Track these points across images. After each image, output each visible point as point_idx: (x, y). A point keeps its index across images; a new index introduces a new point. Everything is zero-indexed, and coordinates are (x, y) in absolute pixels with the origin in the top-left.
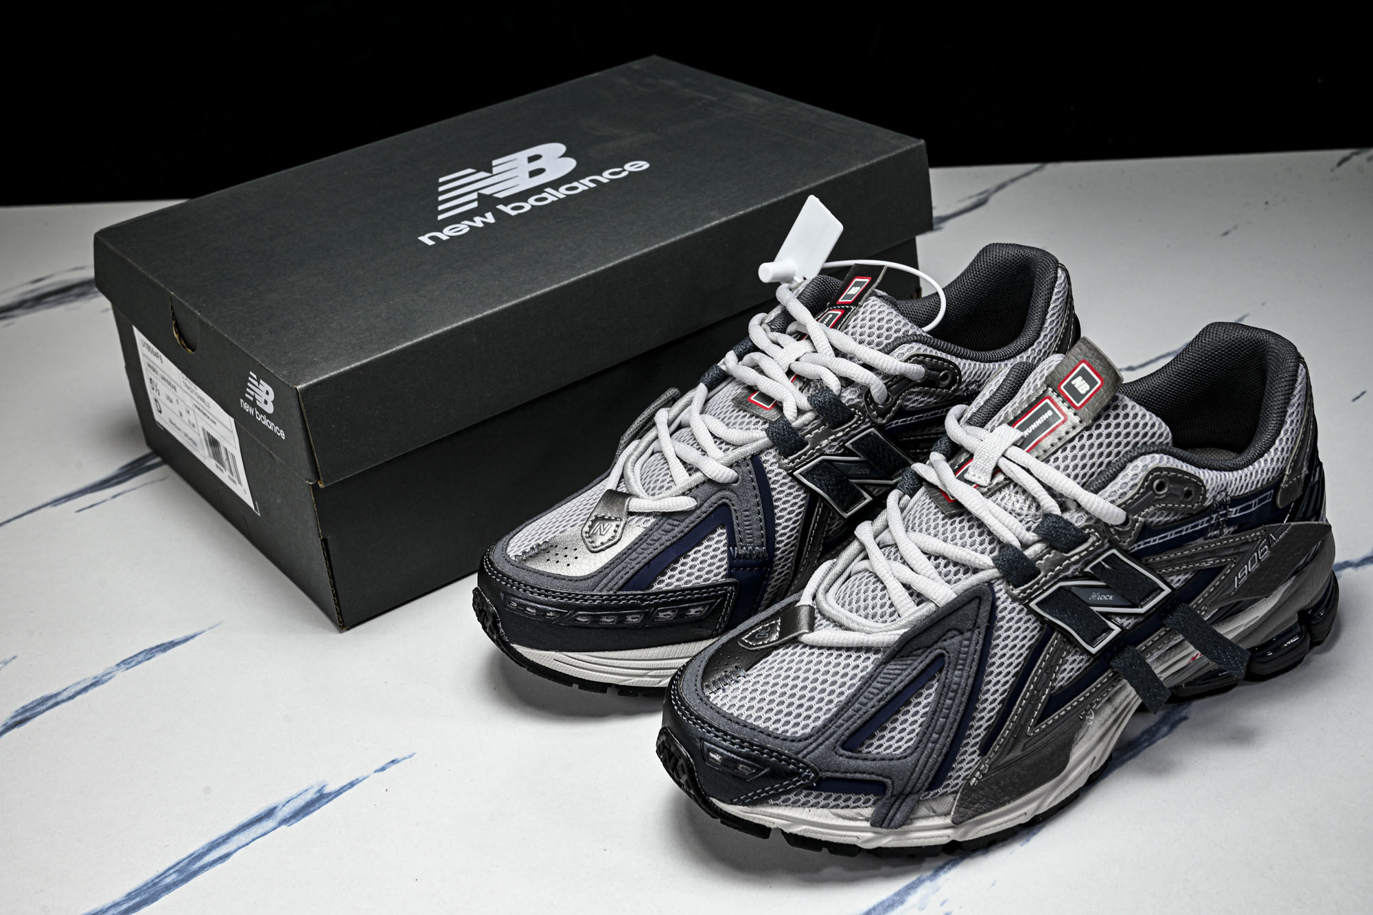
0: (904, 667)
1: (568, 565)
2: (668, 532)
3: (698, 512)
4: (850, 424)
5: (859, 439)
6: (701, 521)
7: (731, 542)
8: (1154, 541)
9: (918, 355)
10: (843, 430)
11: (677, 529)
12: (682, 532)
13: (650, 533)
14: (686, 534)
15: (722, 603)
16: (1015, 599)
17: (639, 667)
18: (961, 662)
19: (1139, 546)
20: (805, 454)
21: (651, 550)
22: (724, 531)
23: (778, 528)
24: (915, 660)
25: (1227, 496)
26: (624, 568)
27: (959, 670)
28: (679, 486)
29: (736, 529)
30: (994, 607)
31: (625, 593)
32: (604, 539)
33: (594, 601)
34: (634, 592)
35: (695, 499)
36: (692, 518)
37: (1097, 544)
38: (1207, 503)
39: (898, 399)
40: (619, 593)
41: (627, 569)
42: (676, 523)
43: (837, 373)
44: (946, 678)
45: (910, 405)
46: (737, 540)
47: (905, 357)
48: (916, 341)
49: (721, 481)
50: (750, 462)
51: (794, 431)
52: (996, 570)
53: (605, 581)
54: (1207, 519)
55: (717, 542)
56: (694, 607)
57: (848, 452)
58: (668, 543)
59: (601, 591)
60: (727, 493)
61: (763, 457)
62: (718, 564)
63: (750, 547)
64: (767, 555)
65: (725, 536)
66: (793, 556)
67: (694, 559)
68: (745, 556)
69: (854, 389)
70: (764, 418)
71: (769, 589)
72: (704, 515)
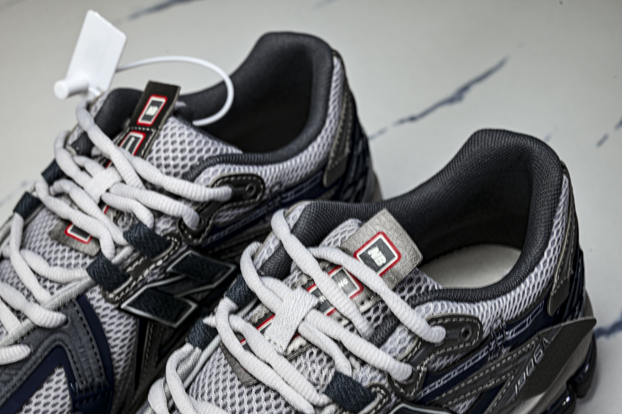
2: (5, 382)
3: (33, 358)
4: (168, 251)
5: (182, 261)
6: (38, 367)
7: (70, 379)
8: (437, 385)
9: (223, 178)
10: (163, 258)
11: (15, 379)
12: (20, 379)
14: (25, 382)
19: (425, 392)
20: (129, 286)
22: (61, 370)
23: (114, 356)
25: (502, 321)
28: (10, 335)
29: (74, 366)
35: (29, 345)
36: (28, 365)
37: (384, 401)
38: (485, 335)
39: (210, 219)
42: (13, 372)
43: (149, 206)
45: (222, 220)
46: (76, 376)
47: (211, 182)
48: (220, 163)
49: (52, 325)
50: (76, 303)
51: (115, 267)
54: (486, 348)
55: (57, 382)
57: (172, 275)
58: (9, 395)
60: (58, 335)
61: (89, 295)
62: (61, 403)
63: (90, 380)
64: (107, 382)
65: (63, 375)
66: (132, 375)
67: (37, 404)
68: (86, 389)
69: (166, 219)
70: (83, 253)
71: (114, 407)
72: (40, 360)
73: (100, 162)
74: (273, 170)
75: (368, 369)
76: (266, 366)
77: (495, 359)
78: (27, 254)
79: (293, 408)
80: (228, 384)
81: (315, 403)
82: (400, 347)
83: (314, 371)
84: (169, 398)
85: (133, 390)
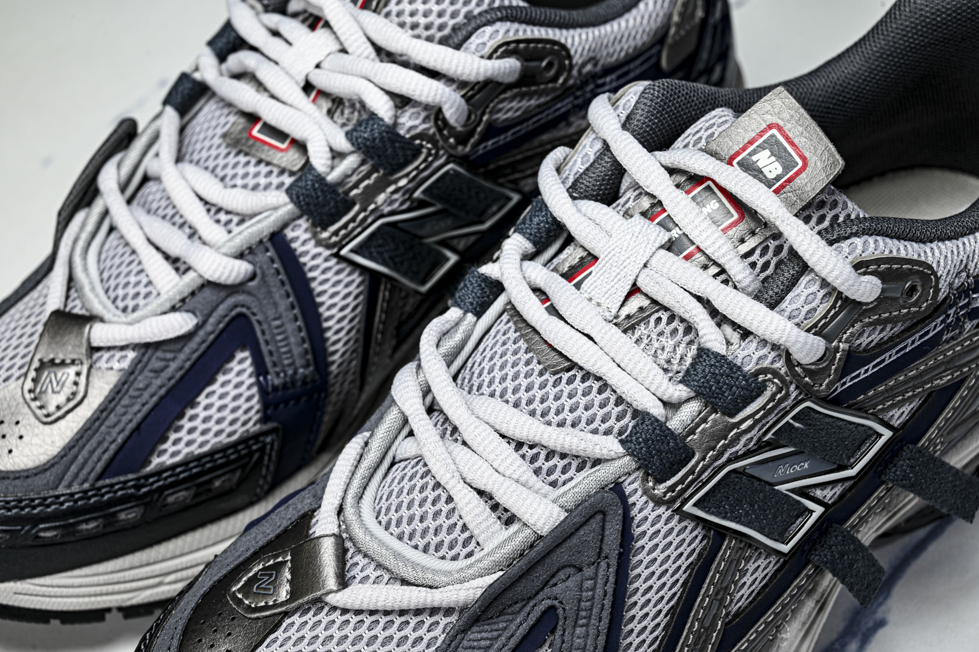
0: (495, 633)
1: (10, 451)
2: (157, 372)
3: (201, 333)
4: (416, 164)
5: (438, 180)
6: (209, 347)
7: (260, 369)
8: (864, 373)
9: (507, 43)
10: (407, 175)
11: (173, 366)
12: (181, 368)
13: (132, 377)
14: (188, 371)
15: (261, 459)
16: (658, 502)
17: (149, 575)
18: (584, 614)
19: (844, 383)
20: (353, 220)
21: (136, 408)
22: (246, 354)
23: (329, 334)
24: (511, 621)
25: (968, 276)
26: (100, 443)
27: (582, 626)
28: (164, 297)
29: (264, 349)
30: (627, 521)
31: (108, 481)
32: (61, 399)
33: (62, 504)
34: (122, 479)
35: (194, 313)
36: (193, 344)
37: (779, 396)
38: (941, 296)
39: (483, 114)
40: (100, 483)
41: (106, 445)
42: (169, 356)
43: (387, 88)
44: (563, 642)
45: (501, 116)
46: (269, 365)
47: (487, 50)
48: (501, 20)
49: (230, 281)
50: (269, 245)
51: (333, 188)
52: (628, 458)
53: (73, 469)
54: (941, 318)
55: (239, 373)
56: (218, 477)
57: (421, 204)
58: (163, 391)
59: (69, 486)
60: (240, 298)
61: (290, 234)
62: (245, 406)
63: (290, 372)
64: (317, 377)
65: (248, 362)
66: (355, 366)
67: (207, 407)
68: (285, 386)
69: (415, 110)
70: (278, 166)
71: (326, 418)
72: (212, 337)
73: (303, 21)
74: (584, 37)
75: (754, 345)
76: (586, 338)
77: (953, 338)
78: (188, 168)
79: (629, 405)
80: (523, 369)
81: (665, 398)
82: (807, 308)
83: (663, 349)
84: (427, 391)
85: (355, 391)
